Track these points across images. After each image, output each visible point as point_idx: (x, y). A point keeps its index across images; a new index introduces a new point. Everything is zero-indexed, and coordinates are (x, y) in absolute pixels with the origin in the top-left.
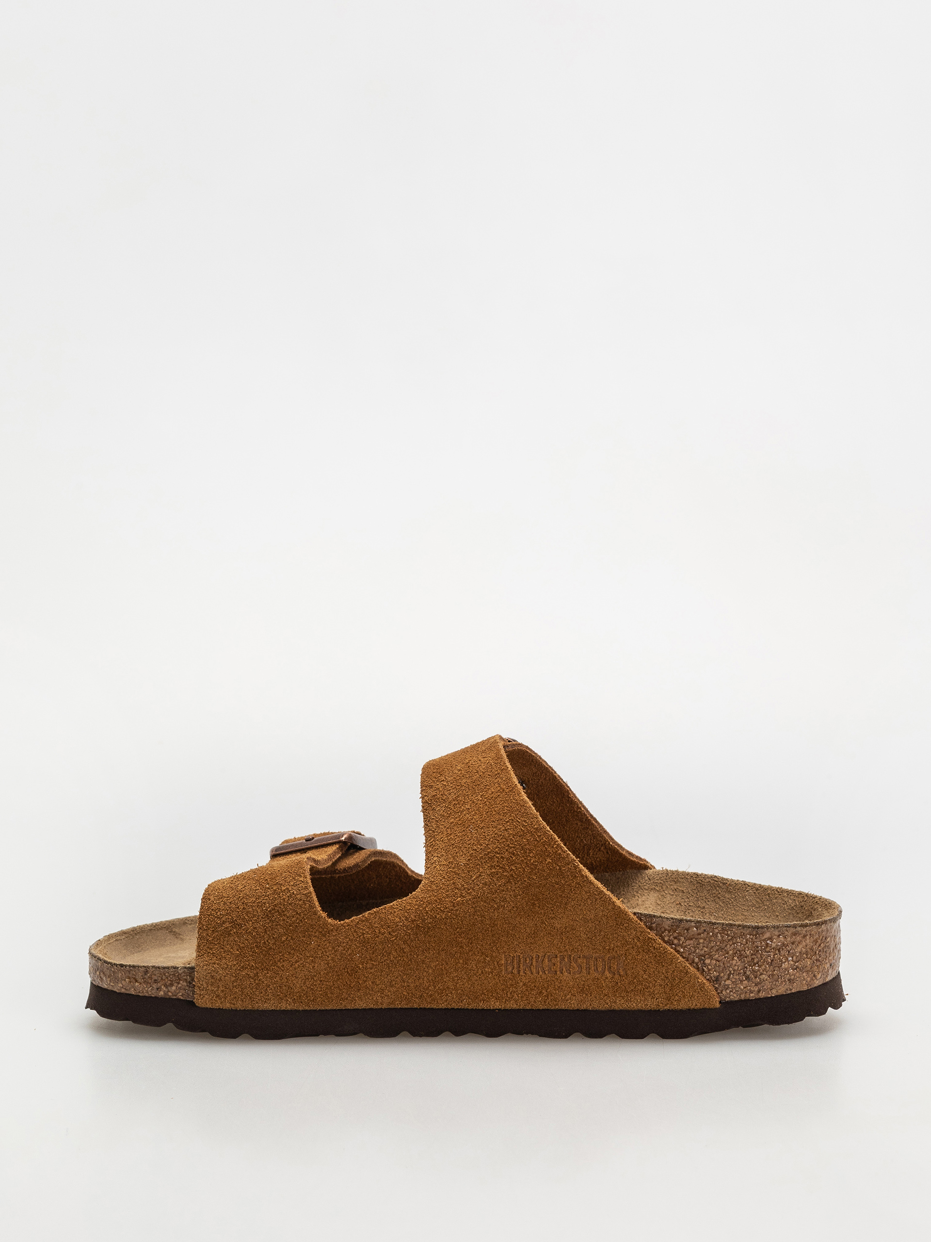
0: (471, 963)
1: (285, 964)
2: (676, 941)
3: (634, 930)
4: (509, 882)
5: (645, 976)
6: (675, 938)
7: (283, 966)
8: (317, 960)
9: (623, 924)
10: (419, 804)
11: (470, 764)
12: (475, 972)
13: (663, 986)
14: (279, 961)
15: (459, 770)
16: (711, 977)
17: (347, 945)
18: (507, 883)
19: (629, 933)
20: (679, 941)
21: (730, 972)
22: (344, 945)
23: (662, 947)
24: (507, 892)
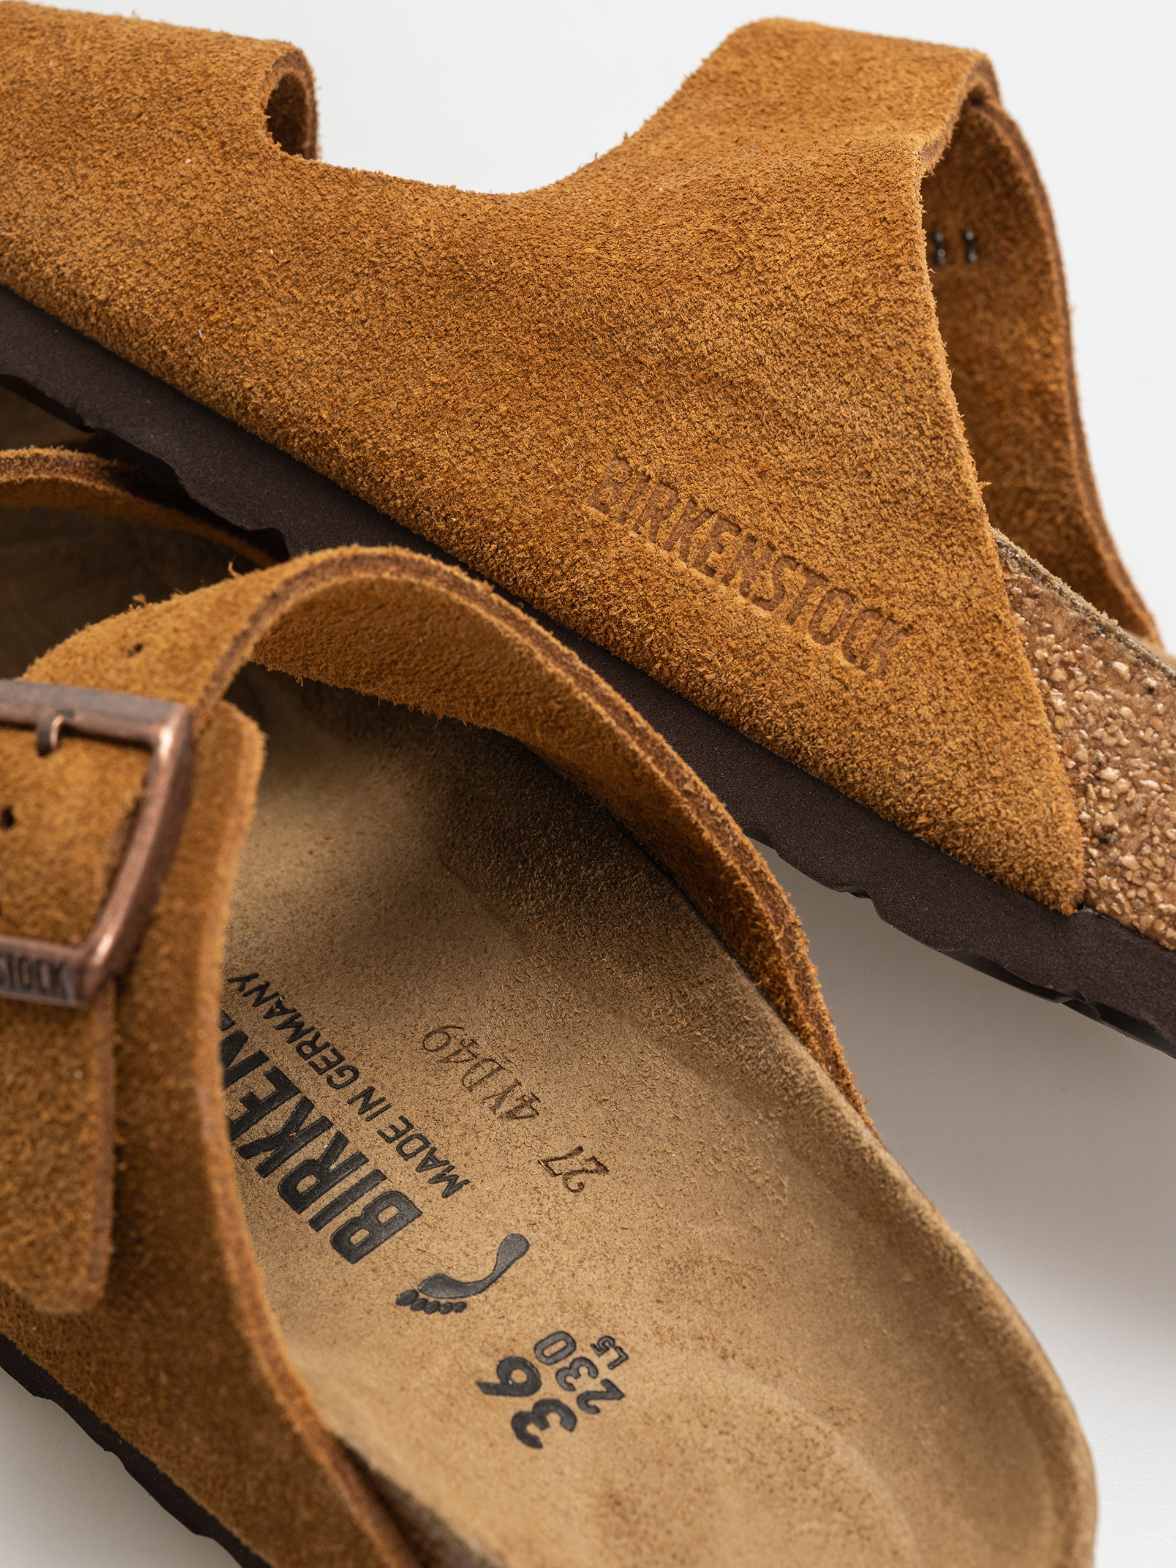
0: (523, 429)
1: (94, 175)
2: (1059, 674)
3: (971, 576)
4: (734, 271)
5: (924, 711)
6: (1064, 664)
7: (85, 177)
8: (171, 208)
9: (952, 545)
10: (693, 65)
11: (866, 66)
12: (520, 457)
13: (955, 765)
14: (84, 160)
15: (834, 63)
16: (1093, 821)
17: (262, 211)
18: (730, 272)
19: (954, 575)
20: (1069, 679)
21: (1152, 835)
22: (256, 208)
23: (1013, 660)
24: (714, 295)
